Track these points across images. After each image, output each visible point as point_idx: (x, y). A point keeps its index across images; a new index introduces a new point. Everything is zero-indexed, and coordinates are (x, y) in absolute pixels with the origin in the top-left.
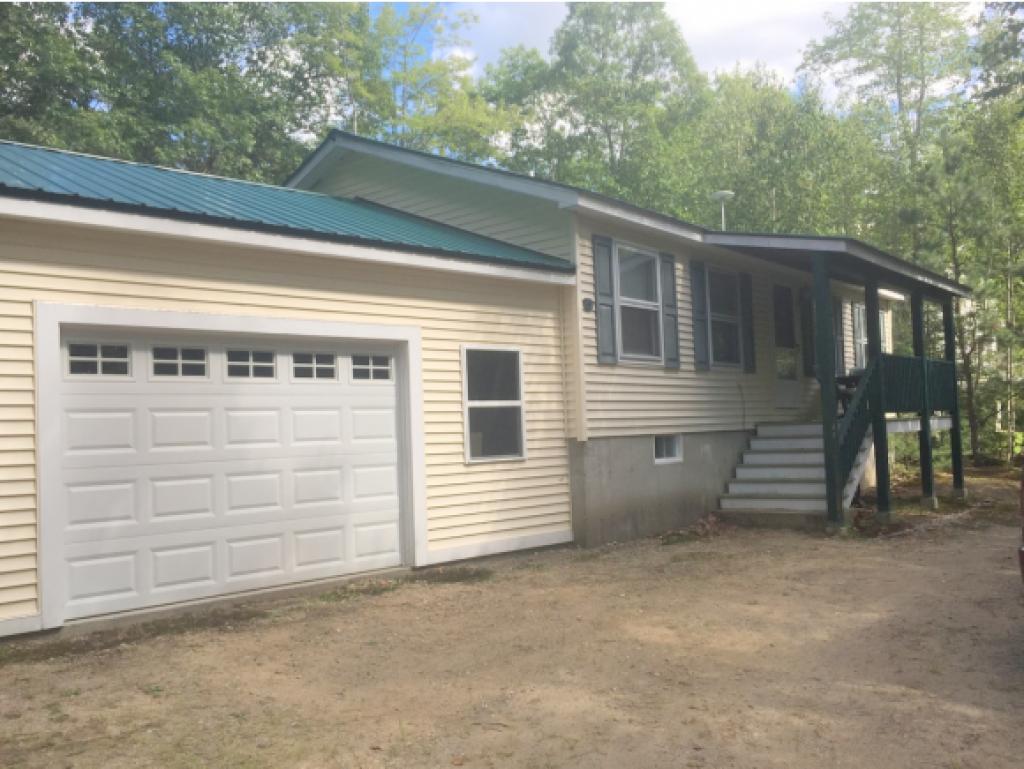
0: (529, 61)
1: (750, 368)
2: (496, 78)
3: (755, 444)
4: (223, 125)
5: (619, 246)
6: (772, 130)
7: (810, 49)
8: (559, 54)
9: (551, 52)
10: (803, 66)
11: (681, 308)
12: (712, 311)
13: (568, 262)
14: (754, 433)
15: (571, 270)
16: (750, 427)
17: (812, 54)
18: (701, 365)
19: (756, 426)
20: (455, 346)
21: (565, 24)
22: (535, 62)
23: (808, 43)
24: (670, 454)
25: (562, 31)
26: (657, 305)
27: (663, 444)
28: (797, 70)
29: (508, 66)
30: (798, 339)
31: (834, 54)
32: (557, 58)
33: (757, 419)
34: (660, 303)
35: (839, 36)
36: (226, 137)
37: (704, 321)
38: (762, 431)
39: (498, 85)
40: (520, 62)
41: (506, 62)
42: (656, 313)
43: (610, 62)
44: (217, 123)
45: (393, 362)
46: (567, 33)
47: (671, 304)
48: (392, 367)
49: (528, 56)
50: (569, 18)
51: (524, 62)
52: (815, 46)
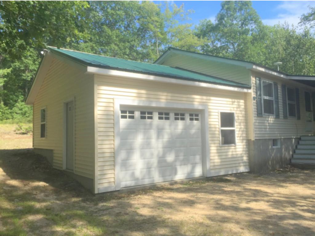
0: (208, 24)
1: (299, 118)
2: (198, 29)
3: (300, 142)
4: (120, 46)
5: (263, 80)
6: (293, 42)
7: (303, 17)
8: (218, 21)
9: (215, 21)
10: (301, 22)
11: (280, 99)
12: (288, 100)
13: (249, 85)
14: (300, 139)
15: (250, 88)
16: (299, 137)
17: (303, 18)
18: (285, 117)
19: (301, 137)
20: (217, 111)
21: (220, 12)
22: (210, 24)
23: (302, 15)
24: (276, 145)
25: (219, 14)
26: (273, 98)
27: (275, 142)
28: (299, 23)
29: (201, 25)
30: (312, 109)
31: (311, 18)
32: (217, 22)
33: (301, 135)
34: (274, 98)
35: (313, 12)
36: (121, 50)
37: (286, 103)
38: (302, 138)
39: (198, 31)
40: (205, 24)
41: (201, 24)
42: (272, 101)
43: (235, 23)
44: (118, 46)
45: (200, 115)
46: (221, 14)
47: (277, 98)
48: (199, 117)
49: (208, 22)
50: (222, 10)
51: (207, 24)
52: (304, 16)
